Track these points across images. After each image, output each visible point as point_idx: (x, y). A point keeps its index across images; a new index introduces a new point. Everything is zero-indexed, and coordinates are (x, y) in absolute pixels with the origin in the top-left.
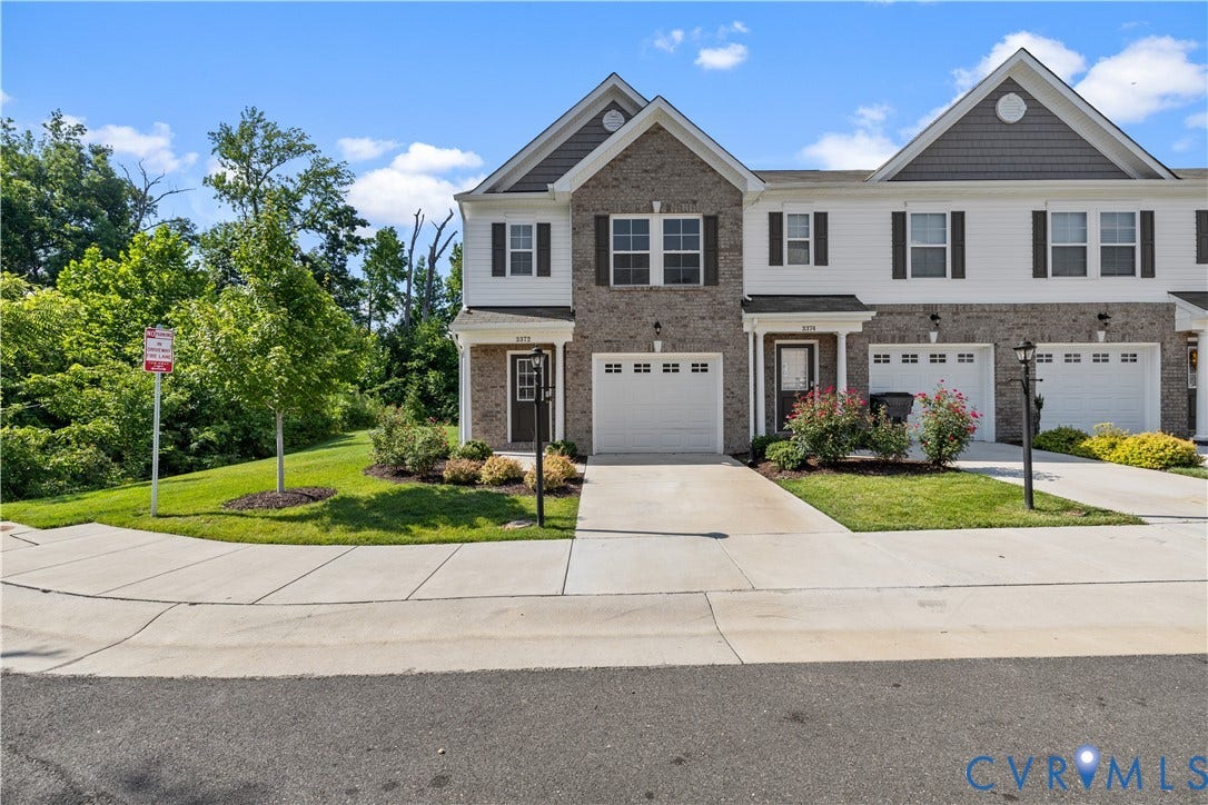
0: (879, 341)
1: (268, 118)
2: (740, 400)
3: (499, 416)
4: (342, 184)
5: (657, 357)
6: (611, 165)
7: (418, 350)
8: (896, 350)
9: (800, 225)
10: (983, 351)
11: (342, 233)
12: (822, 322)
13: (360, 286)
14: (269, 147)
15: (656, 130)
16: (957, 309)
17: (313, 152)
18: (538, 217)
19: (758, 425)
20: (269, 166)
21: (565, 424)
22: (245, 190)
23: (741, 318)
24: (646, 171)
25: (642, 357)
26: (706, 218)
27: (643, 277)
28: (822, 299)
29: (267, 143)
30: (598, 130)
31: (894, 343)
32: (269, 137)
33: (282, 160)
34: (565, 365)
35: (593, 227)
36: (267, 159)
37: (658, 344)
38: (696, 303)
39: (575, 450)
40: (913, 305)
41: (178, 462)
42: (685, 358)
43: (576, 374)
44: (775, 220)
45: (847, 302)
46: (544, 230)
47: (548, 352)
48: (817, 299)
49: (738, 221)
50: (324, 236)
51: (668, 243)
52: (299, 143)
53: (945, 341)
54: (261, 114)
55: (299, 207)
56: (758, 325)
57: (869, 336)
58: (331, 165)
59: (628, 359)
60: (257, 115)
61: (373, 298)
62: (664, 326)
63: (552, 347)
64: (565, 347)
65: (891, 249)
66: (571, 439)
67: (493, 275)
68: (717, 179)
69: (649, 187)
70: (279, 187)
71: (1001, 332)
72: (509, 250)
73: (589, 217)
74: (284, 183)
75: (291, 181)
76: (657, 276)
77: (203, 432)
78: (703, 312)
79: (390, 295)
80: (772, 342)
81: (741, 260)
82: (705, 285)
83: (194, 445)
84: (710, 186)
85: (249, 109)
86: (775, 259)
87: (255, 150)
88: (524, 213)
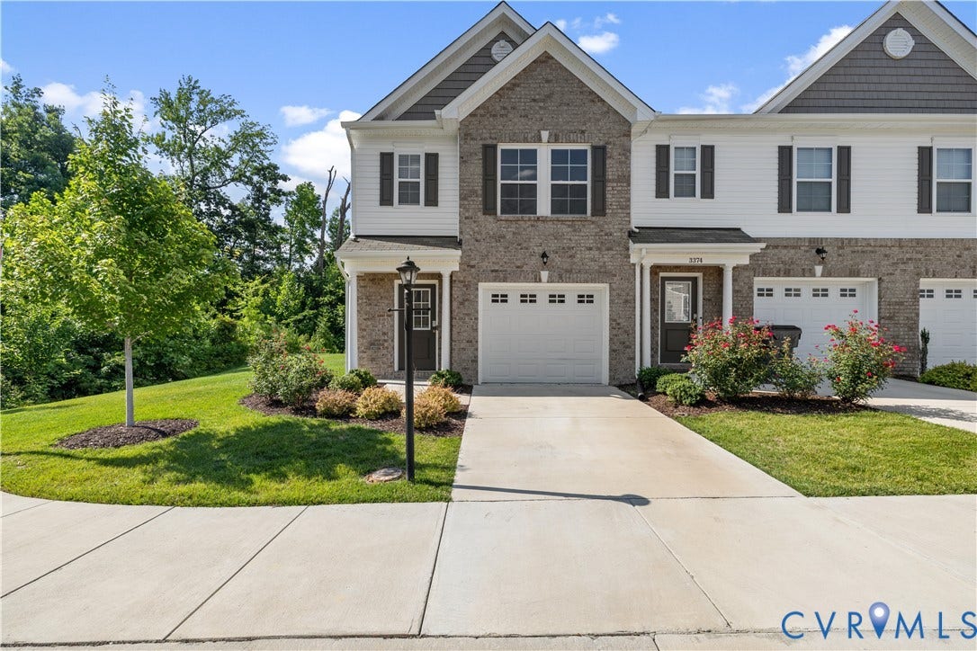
0: (764, 274)
1: (203, 86)
2: (626, 331)
3: (386, 344)
4: (267, 144)
5: (544, 288)
6: (499, 94)
7: (329, 287)
8: (779, 283)
9: (686, 158)
10: (867, 286)
11: (266, 186)
12: (710, 254)
13: (282, 232)
14: (202, 111)
15: (545, 60)
16: (842, 243)
17: (242, 116)
18: (426, 147)
19: (644, 356)
20: (203, 128)
21: (451, 353)
22: (182, 148)
23: (628, 249)
24: (534, 100)
25: (528, 287)
26: (594, 148)
27: (531, 207)
28: (707, 232)
29: (202, 107)
30: (487, 61)
31: (779, 276)
32: (203, 102)
33: (214, 122)
34: (451, 295)
35: (480, 156)
36: (202, 122)
37: (544, 275)
38: (583, 233)
39: (460, 379)
40: (798, 239)
41: (88, 385)
42: (571, 289)
43: (462, 303)
44: (662, 152)
45: (734, 235)
46: (432, 160)
47: (436, 282)
48: (703, 232)
49: (626, 152)
50: (250, 188)
51: (555, 174)
52: (230, 108)
53: (830, 275)
54: (196, 82)
55: (230, 163)
56: (645, 256)
57: (754, 270)
58: (257, 128)
59: (514, 288)
60: (192, 83)
61: (293, 243)
62: (551, 256)
63: (439, 276)
64: (451, 276)
65: (777, 184)
66: (456, 369)
67: (381, 205)
68: (605, 109)
69: (538, 116)
70: (213, 146)
71: (885, 267)
72: (397, 180)
73: (477, 146)
74: (216, 142)
75: (223, 141)
76: (544, 205)
77: (114, 356)
78: (590, 243)
79: (308, 240)
80: (657, 274)
81: (628, 192)
82: (593, 215)
83: (105, 369)
84: (599, 117)
85: (186, 77)
86: (662, 192)
87: (191, 113)
88: (413, 141)
